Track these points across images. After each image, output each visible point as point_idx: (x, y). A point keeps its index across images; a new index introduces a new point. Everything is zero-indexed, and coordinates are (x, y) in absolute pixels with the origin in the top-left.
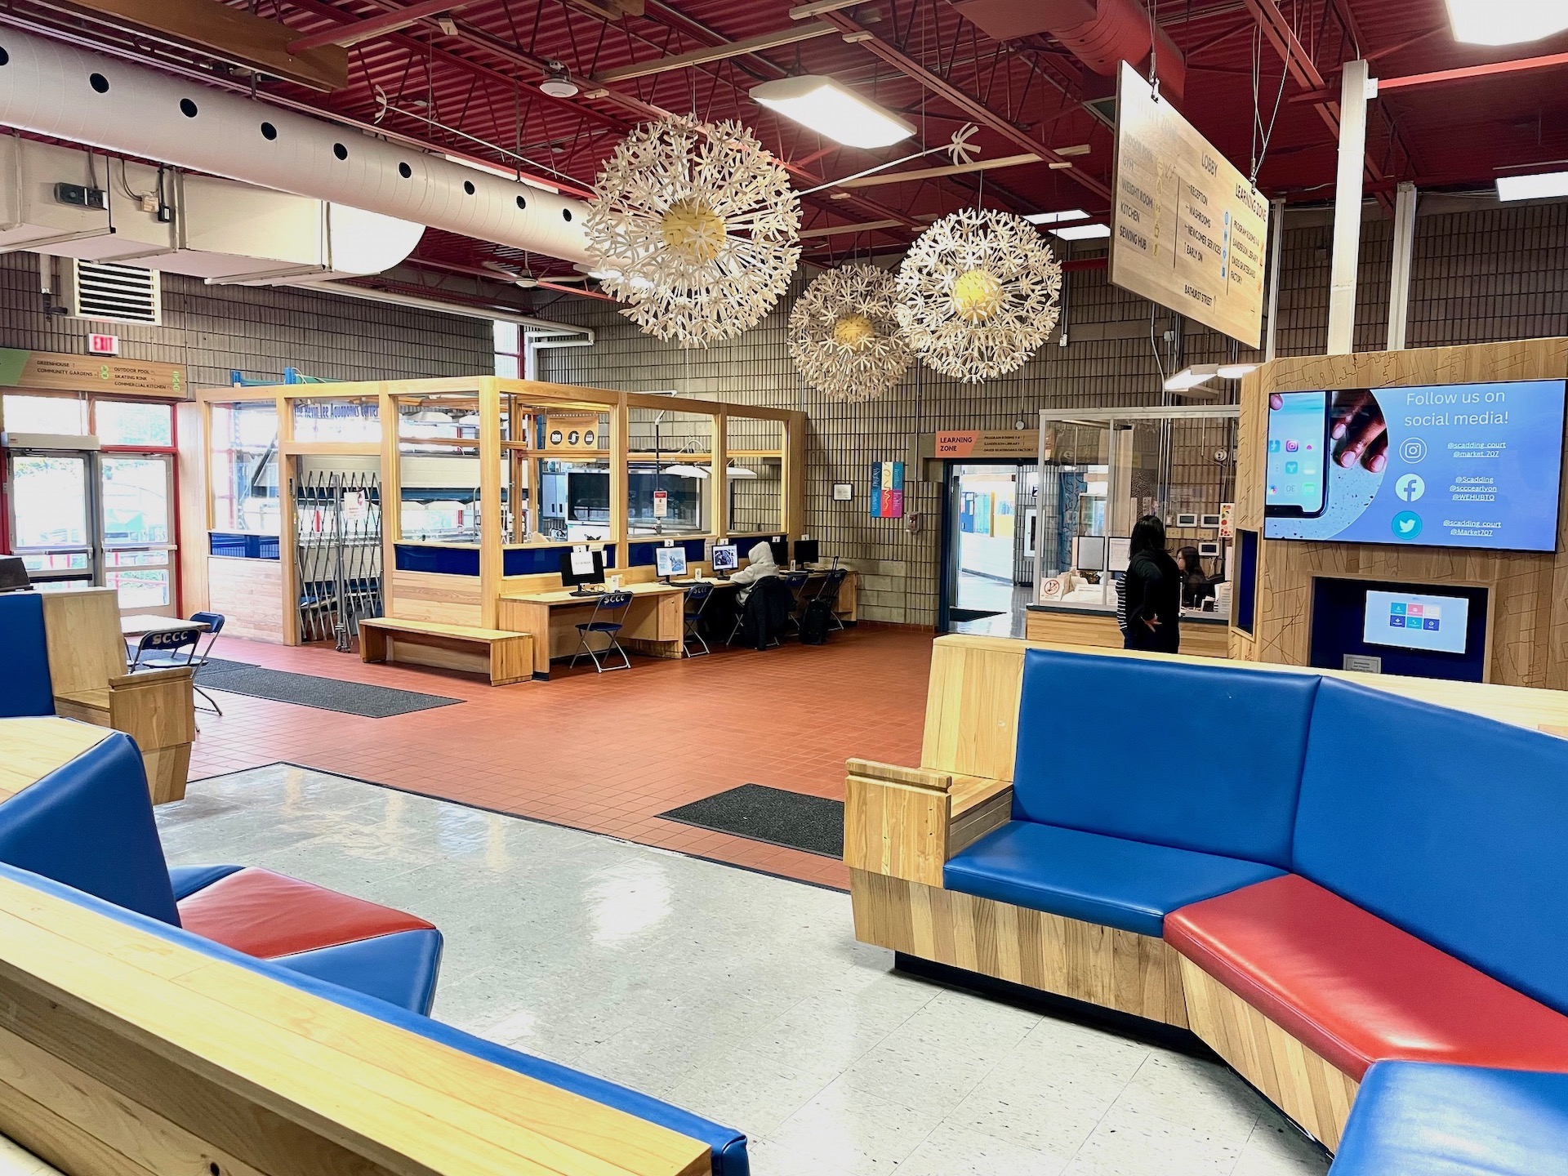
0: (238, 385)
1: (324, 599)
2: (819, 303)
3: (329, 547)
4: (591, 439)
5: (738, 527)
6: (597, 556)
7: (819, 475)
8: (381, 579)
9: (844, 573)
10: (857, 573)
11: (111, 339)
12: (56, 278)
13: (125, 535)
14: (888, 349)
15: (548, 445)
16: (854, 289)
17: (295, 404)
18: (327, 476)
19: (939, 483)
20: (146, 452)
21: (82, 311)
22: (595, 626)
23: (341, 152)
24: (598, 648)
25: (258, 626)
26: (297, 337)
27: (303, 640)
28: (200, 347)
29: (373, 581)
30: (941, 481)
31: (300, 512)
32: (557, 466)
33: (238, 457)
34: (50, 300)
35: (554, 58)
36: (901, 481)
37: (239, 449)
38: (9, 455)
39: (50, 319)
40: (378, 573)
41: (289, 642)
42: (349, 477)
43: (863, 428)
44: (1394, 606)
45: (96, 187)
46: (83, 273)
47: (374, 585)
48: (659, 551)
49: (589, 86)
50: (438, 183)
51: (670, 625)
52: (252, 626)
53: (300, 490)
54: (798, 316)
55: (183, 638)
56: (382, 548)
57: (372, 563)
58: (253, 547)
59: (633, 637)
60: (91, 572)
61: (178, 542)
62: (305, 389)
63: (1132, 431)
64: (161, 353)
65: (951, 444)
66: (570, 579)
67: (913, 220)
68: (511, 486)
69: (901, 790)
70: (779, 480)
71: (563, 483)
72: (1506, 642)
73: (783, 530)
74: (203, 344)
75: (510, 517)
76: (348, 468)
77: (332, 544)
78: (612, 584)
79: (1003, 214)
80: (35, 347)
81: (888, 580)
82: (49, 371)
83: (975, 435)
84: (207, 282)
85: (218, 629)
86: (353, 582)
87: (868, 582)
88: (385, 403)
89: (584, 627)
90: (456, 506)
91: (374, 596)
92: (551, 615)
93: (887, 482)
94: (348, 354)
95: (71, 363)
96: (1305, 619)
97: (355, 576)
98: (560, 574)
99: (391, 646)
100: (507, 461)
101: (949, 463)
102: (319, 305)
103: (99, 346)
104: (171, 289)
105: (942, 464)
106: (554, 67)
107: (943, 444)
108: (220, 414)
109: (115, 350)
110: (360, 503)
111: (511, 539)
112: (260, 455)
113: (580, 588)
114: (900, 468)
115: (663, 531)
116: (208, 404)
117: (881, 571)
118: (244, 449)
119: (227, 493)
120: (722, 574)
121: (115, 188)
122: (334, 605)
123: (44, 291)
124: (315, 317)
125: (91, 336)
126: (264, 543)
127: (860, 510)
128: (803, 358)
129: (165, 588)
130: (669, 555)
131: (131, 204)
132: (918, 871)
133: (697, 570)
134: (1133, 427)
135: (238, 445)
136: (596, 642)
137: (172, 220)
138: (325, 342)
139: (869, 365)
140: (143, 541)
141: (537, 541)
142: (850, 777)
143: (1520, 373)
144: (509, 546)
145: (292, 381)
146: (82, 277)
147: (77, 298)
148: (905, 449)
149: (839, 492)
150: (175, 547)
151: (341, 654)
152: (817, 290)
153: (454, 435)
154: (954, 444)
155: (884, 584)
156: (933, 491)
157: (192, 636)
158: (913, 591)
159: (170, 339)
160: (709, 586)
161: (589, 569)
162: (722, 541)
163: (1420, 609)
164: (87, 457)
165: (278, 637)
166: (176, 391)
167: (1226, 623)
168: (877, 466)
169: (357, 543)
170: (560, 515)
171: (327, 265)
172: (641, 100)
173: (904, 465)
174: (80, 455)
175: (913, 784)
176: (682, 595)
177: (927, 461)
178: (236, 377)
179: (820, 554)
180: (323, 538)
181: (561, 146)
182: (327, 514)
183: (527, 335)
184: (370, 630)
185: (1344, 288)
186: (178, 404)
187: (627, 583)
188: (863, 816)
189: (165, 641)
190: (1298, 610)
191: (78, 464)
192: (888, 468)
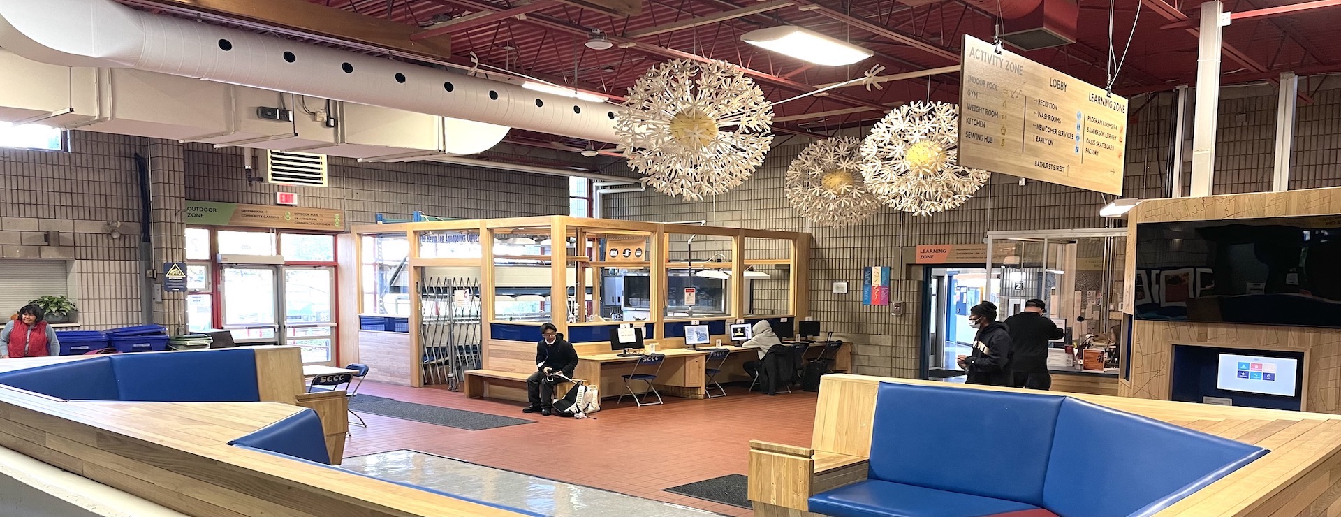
0: (380, 223)
1: (440, 358)
2: (809, 163)
3: (444, 325)
4: (640, 254)
5: (756, 312)
6: (638, 331)
7: (821, 276)
8: (480, 345)
9: (840, 344)
10: (851, 344)
11: (292, 195)
12: (255, 159)
13: (300, 317)
14: (863, 192)
15: (607, 257)
16: (836, 153)
17: (420, 234)
18: (442, 279)
19: (919, 282)
20: (316, 265)
21: (272, 180)
22: (635, 376)
23: (449, 87)
24: (640, 391)
25: (392, 374)
26: (423, 191)
27: (425, 384)
28: (354, 198)
29: (475, 347)
30: (921, 279)
31: (424, 302)
32: (616, 272)
33: (380, 268)
34: (251, 173)
35: (595, 27)
36: (887, 279)
37: (381, 263)
38: (222, 268)
39: (250, 184)
40: (479, 341)
41: (414, 385)
42: (458, 280)
43: (857, 244)
44: (1240, 364)
45: (284, 108)
46: (274, 156)
47: (475, 350)
48: (686, 327)
49: (621, 41)
50: (517, 101)
51: (695, 376)
52: (389, 374)
53: (424, 288)
54: (792, 172)
55: (340, 379)
56: (481, 325)
57: (474, 335)
58: (390, 324)
59: (667, 384)
60: (277, 340)
61: (337, 321)
62: (428, 225)
63: (1075, 245)
64: (327, 203)
65: (930, 254)
66: (617, 345)
67: (884, 106)
68: (577, 285)
69: (782, 457)
70: (788, 280)
71: (620, 283)
72: (1318, 388)
73: (791, 313)
74: (357, 197)
75: (576, 305)
76: (457, 275)
77: (446, 323)
78: (650, 349)
79: (945, 104)
80: (240, 201)
81: (877, 348)
82: (250, 216)
83: (947, 247)
84: (359, 160)
85: (364, 374)
86: (460, 348)
87: (860, 350)
88: (484, 234)
89: (628, 377)
90: (538, 299)
91: (475, 356)
92: (601, 369)
93: (877, 279)
94: (460, 201)
95: (264, 211)
96: (1167, 373)
97: (462, 343)
98: (610, 342)
99: (488, 389)
100: (575, 269)
101: (928, 268)
102: (439, 170)
103: (284, 200)
104: (334, 163)
105: (922, 267)
106: (595, 32)
107: (922, 254)
108: (368, 241)
109: (295, 202)
110: (466, 297)
111: (576, 320)
112: (395, 267)
113: (625, 351)
114: (887, 272)
115: (694, 315)
116: (360, 235)
117: (871, 341)
118: (384, 263)
119: (373, 290)
120: (739, 343)
121: (297, 107)
122: (447, 362)
123: (247, 167)
124: (437, 177)
125: (278, 194)
126: (398, 322)
127: (854, 300)
128: (797, 200)
129: (328, 351)
130: (695, 330)
131: (308, 117)
132: (793, 502)
133: (717, 340)
134: (1077, 242)
135: (380, 260)
136: (638, 387)
137: (336, 125)
138: (443, 193)
139: (848, 204)
140: (313, 321)
141: (597, 320)
142: (752, 450)
143: (1327, 208)
144: (574, 324)
145: (419, 220)
146: (273, 158)
147: (270, 172)
148: (891, 258)
149: (837, 288)
150: (335, 325)
151: (451, 393)
152: (809, 154)
153: (538, 253)
154: (931, 254)
155: (875, 351)
156: (913, 287)
157: (347, 378)
158: (898, 356)
159: (333, 194)
160: (727, 351)
161: (633, 339)
162: (738, 321)
163: (1260, 366)
164: (275, 269)
165: (408, 382)
166: (337, 227)
167: (1117, 376)
168: (868, 270)
169: (463, 322)
170: (618, 304)
171: (442, 149)
172: (661, 46)
173: (890, 269)
174: (271, 267)
175: (790, 454)
176: (704, 357)
177: (909, 266)
178: (379, 218)
179: (821, 330)
180: (439, 319)
181: (612, 68)
182: (443, 305)
183: (595, 184)
184: (471, 376)
185: (1203, 152)
186: (339, 235)
187: (662, 348)
188: (760, 472)
189: (328, 380)
190: (1162, 366)
191: (269, 273)
192: (877, 271)
